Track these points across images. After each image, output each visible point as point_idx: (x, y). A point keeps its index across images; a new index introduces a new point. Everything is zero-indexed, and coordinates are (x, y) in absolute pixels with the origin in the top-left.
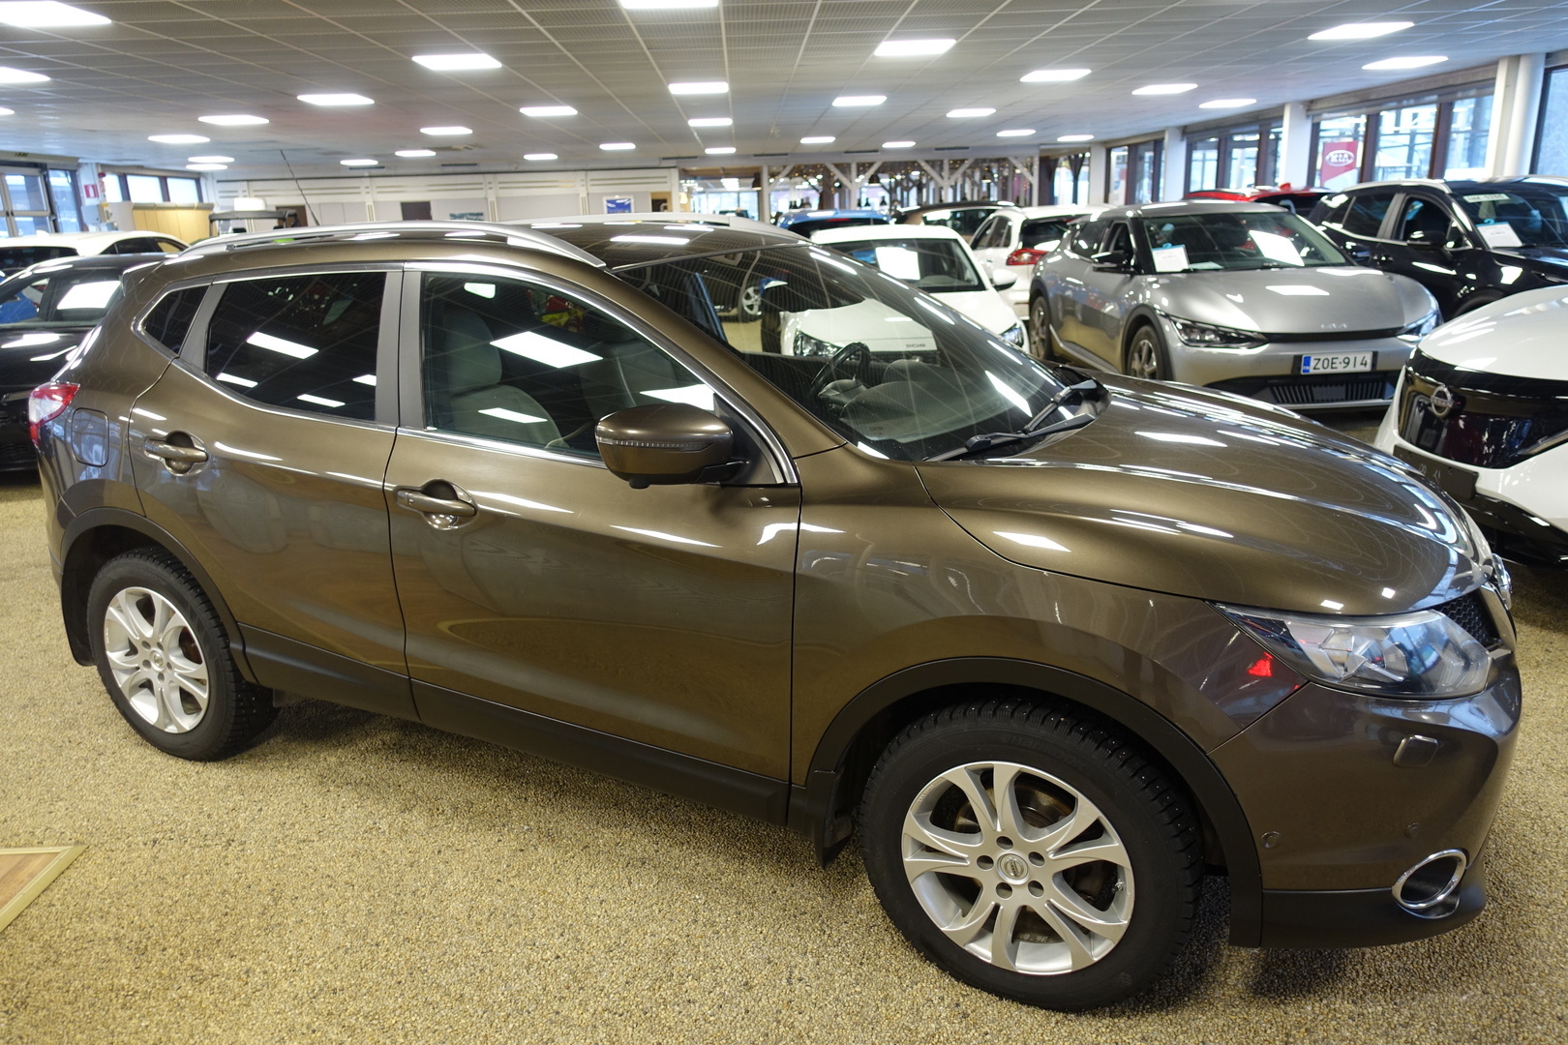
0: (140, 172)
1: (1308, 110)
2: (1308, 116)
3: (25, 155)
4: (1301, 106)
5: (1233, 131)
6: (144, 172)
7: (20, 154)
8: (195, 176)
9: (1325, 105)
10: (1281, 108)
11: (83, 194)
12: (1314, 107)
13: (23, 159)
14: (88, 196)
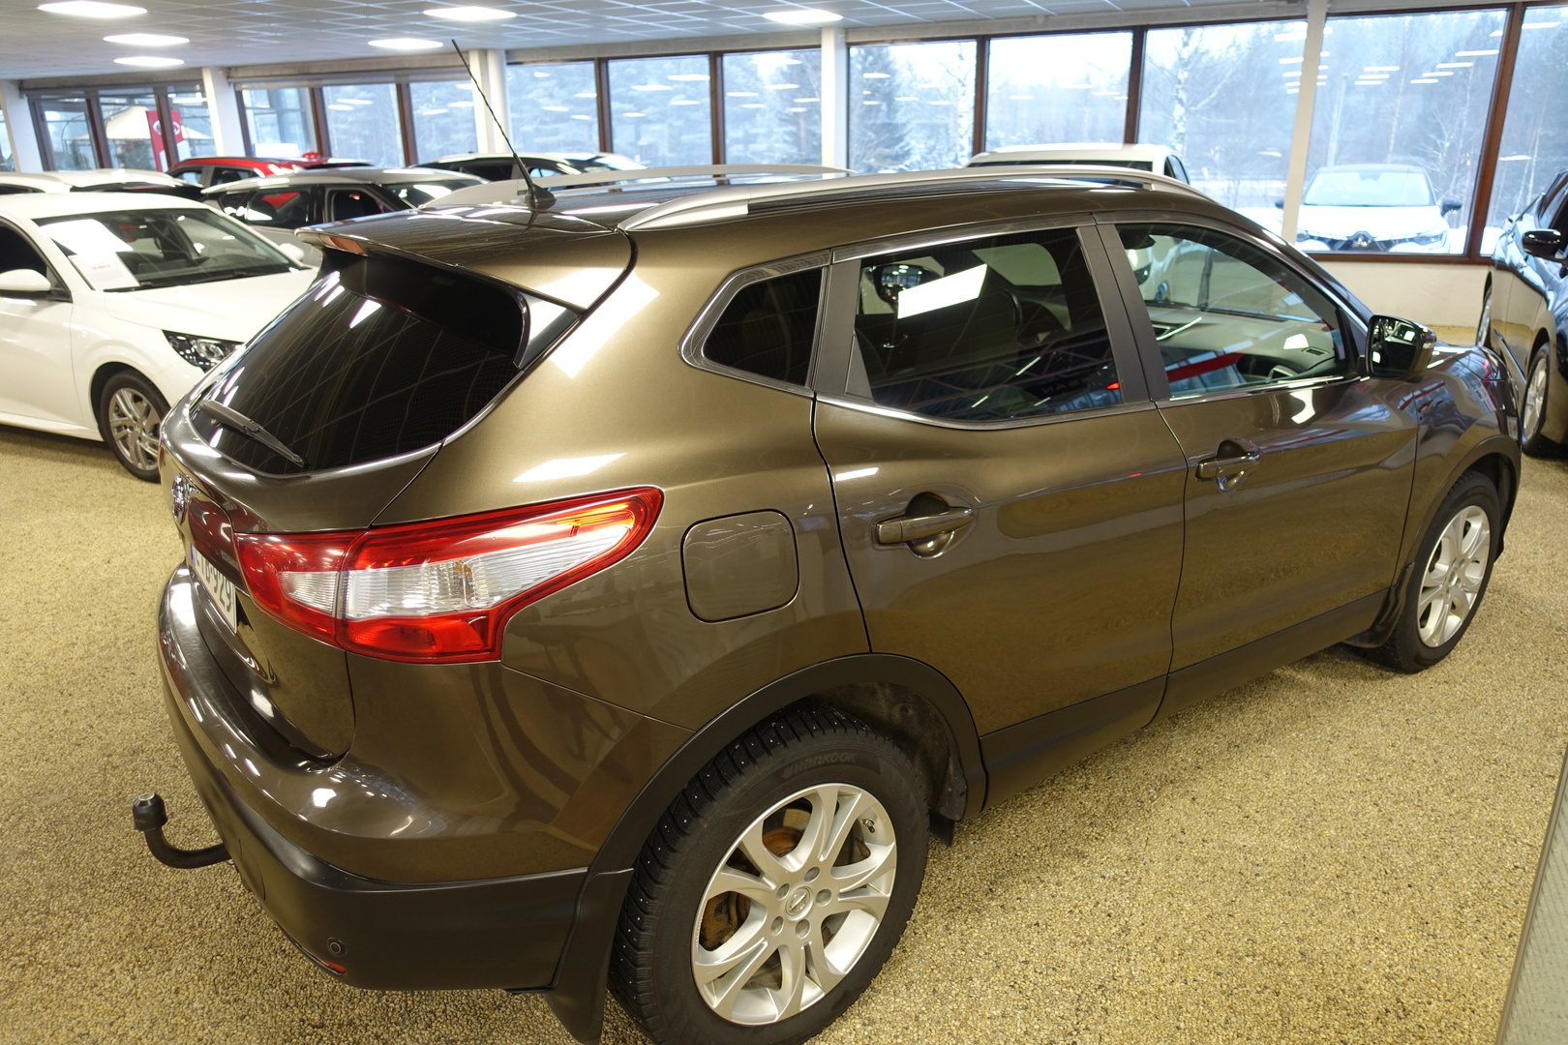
1: (228, 77)
2: (230, 83)
4: (221, 72)
5: (101, 92)
9: (246, 74)
10: (199, 70)
12: (233, 74)
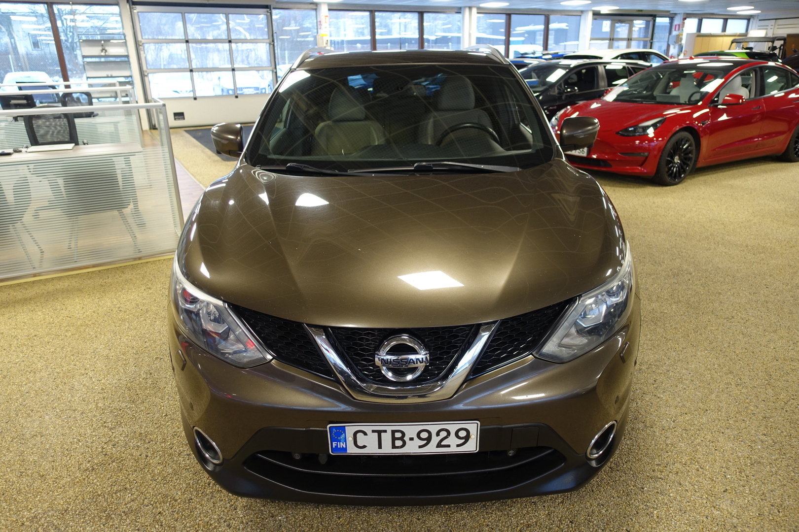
0: (712, 17)
3: (641, 11)
6: (714, 17)
7: (639, 11)
8: (748, 18)
11: (673, 29)
13: (640, 13)
14: (675, 30)
